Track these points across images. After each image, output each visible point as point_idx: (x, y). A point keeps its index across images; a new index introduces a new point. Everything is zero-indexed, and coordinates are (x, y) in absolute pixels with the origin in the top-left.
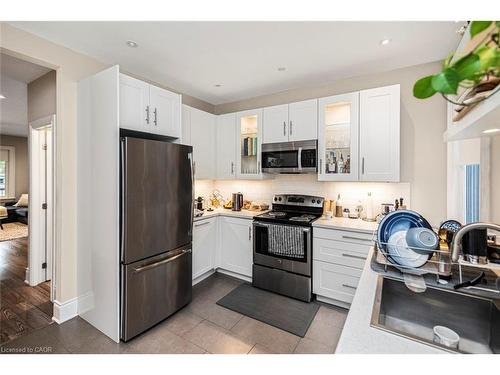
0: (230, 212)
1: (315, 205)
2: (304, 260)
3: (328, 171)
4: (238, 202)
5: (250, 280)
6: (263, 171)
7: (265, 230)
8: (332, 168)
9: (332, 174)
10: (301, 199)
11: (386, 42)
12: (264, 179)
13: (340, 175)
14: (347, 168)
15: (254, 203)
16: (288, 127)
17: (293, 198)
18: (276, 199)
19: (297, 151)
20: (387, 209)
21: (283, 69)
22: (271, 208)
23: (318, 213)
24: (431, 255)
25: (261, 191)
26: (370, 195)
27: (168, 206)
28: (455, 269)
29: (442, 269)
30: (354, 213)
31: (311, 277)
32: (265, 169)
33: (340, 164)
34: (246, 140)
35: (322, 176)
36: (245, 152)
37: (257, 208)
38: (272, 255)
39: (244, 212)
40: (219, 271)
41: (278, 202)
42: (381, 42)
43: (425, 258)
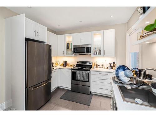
0: (62, 67)
1: (90, 64)
2: (88, 81)
3: (94, 54)
4: (65, 64)
5: (70, 89)
6: (74, 54)
7: (75, 73)
8: (95, 53)
9: (95, 55)
10: (86, 62)
11: (112, 16)
12: (74, 56)
13: (98, 55)
14: (100, 53)
15: (70, 64)
16: (82, 40)
17: (83, 62)
18: (77, 63)
19: (85, 48)
20: (110, 65)
21: (81, 22)
22: (76, 65)
23: (91, 67)
24: (131, 78)
25: (73, 60)
26: (106, 61)
27: (45, 66)
28: (137, 82)
29: (134, 82)
30: (101, 66)
31: (90, 86)
32: (74, 53)
33: (98, 52)
34: (68, 44)
35: (93, 55)
36: (68, 48)
37: (71, 66)
38: (78, 80)
39: (67, 67)
40: (59, 87)
41: (78, 64)
42: (110, 16)
43: (129, 79)
